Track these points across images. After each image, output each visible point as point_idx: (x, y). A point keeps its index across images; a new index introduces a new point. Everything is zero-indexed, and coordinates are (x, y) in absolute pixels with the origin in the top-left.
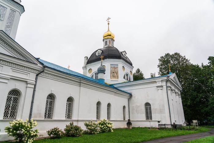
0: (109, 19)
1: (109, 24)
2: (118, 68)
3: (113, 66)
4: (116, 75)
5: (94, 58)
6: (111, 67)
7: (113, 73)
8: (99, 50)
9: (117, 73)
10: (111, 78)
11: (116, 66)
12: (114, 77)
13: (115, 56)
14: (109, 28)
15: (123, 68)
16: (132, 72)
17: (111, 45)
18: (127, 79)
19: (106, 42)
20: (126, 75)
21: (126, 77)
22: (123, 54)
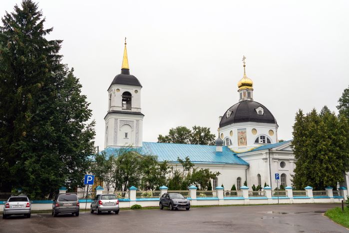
0: (244, 58)
1: (244, 66)
2: (246, 132)
3: (240, 131)
4: (244, 141)
5: (225, 120)
6: (238, 133)
7: (241, 138)
8: (229, 111)
9: (245, 139)
10: (239, 146)
11: (243, 131)
12: (242, 143)
14: (245, 72)
15: (254, 130)
16: (274, 130)
17: (246, 99)
18: (262, 143)
19: (241, 94)
20: (260, 138)
21: (260, 140)
22: (257, 110)
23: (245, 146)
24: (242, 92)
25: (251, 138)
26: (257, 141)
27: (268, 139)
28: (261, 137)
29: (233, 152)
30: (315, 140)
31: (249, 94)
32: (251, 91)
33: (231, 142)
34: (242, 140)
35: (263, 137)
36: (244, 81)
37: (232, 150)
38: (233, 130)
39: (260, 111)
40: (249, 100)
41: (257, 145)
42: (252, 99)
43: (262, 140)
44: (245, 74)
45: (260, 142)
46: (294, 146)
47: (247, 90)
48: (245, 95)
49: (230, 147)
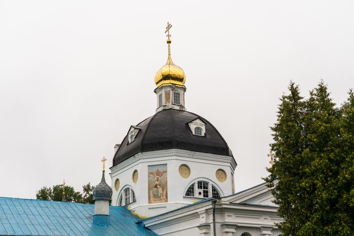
0: (169, 27)
1: (169, 42)
2: (166, 172)
3: (154, 170)
4: (161, 192)
5: (125, 149)
6: (150, 173)
8: (132, 130)
9: (164, 186)
10: (150, 203)
11: (161, 169)
13: (160, 143)
14: (169, 54)
15: (185, 169)
16: (228, 170)
17: (170, 106)
18: (202, 196)
19: (160, 96)
20: (196, 186)
21: (197, 190)
22: (193, 127)
23: (163, 204)
24: (163, 92)
25: (177, 185)
26: (190, 192)
27: (214, 189)
28: (200, 183)
29: (137, 217)
30: (332, 155)
31: (177, 97)
32: (181, 92)
33: (134, 197)
34: (158, 190)
35: (203, 185)
36: (166, 70)
37: (136, 213)
38: (138, 168)
39: (198, 129)
40: (177, 108)
41: (190, 202)
42: (182, 106)
43: (202, 191)
44: (169, 58)
45: (196, 195)
46: (276, 182)
47: (173, 87)
48: (168, 98)
49: (131, 207)
